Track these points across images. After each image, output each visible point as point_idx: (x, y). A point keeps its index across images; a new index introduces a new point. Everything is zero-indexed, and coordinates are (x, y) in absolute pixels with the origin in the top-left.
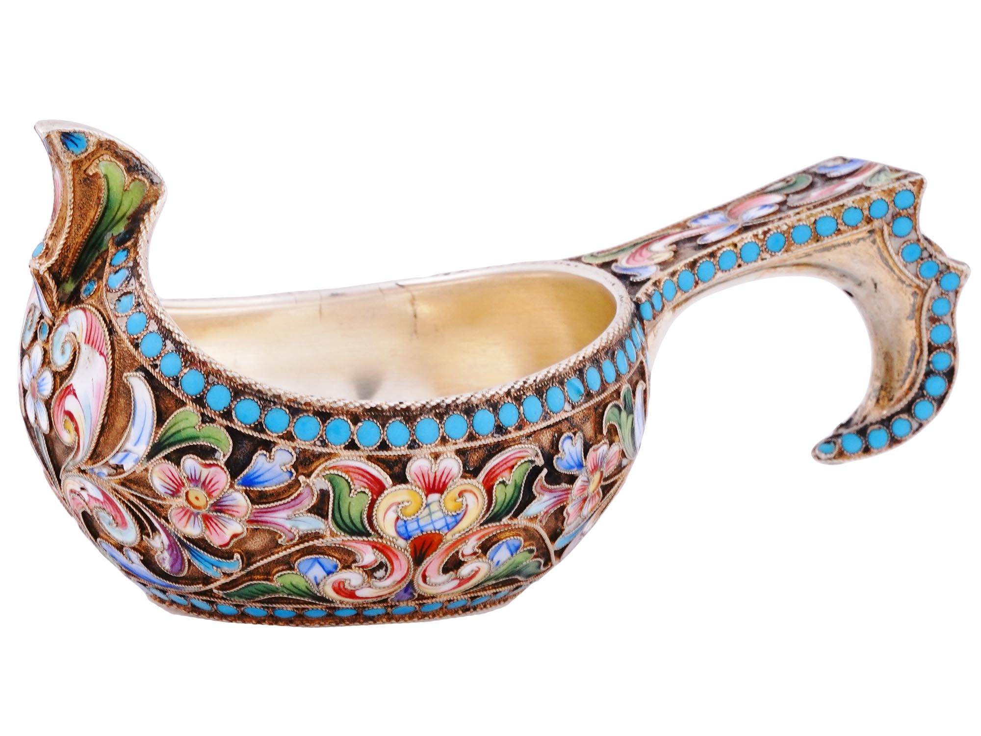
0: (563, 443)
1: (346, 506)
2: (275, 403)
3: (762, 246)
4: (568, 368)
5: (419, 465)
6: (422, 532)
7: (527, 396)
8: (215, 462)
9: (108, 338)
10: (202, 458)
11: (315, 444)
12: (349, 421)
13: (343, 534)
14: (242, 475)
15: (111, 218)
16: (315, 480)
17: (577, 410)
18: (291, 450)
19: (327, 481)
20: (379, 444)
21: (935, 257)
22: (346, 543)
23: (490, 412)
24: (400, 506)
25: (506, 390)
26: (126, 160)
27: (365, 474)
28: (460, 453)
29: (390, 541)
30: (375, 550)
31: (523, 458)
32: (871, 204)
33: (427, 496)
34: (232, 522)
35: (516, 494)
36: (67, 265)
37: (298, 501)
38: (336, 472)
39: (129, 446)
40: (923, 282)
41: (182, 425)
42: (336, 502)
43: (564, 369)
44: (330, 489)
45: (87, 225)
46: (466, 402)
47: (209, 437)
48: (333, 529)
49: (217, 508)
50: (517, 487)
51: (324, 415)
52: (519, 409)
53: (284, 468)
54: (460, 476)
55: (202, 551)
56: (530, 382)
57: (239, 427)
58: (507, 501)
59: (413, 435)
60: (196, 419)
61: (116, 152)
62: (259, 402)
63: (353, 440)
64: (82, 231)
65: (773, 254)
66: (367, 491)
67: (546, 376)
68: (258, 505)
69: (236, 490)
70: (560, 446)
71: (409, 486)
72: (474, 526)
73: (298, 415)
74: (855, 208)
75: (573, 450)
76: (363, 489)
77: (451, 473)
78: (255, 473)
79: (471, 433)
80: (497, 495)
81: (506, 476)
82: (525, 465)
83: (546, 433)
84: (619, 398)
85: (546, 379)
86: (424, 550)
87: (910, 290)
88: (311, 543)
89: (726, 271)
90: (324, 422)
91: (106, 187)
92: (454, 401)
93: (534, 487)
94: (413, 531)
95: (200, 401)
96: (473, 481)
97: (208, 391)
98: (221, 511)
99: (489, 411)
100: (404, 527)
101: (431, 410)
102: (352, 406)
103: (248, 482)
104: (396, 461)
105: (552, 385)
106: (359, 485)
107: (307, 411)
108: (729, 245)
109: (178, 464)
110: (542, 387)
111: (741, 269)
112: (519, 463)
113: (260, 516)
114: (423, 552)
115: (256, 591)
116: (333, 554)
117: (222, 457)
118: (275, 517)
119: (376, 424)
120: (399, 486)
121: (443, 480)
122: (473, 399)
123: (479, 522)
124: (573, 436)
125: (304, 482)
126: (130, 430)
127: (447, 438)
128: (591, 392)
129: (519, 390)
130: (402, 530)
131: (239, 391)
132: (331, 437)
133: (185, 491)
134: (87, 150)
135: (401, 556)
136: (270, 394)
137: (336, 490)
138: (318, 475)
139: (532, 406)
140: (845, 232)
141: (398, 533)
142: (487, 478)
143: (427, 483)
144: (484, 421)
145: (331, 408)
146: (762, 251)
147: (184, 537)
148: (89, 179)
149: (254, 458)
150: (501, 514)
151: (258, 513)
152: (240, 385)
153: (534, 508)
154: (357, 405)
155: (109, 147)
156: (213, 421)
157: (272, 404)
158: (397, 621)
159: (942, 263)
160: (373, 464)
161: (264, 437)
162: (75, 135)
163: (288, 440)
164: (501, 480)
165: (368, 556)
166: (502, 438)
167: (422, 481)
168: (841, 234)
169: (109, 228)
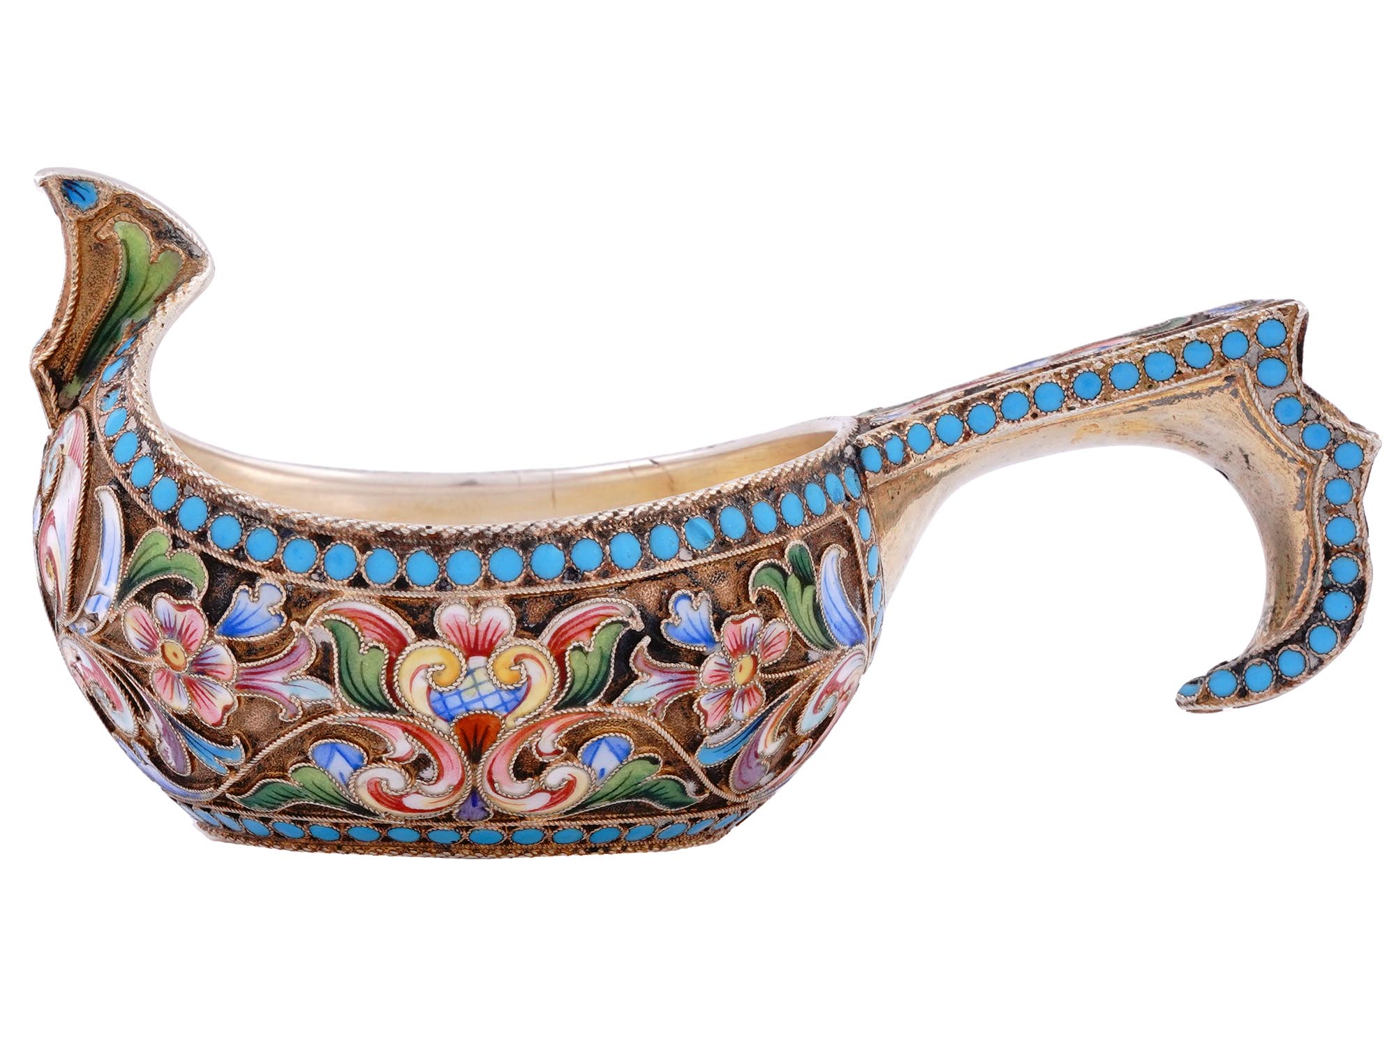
0: (676, 603)
1: (358, 666)
2: (261, 521)
3: (1067, 389)
4: (689, 502)
5: (451, 614)
6: (468, 711)
7: (618, 533)
8: (190, 602)
9: (88, 443)
10: (175, 598)
11: (310, 578)
12: (355, 548)
13: (358, 708)
14: (221, 620)
15: (133, 299)
16: (311, 628)
17: (700, 561)
18: (279, 585)
19: (327, 630)
20: (395, 580)
21: (1325, 419)
22: (365, 722)
23: (559, 548)
24: (429, 670)
25: (585, 520)
26: (155, 223)
27: (378, 622)
28: (513, 601)
29: (425, 722)
30: (406, 734)
31: (610, 616)
32: (1224, 337)
33: (467, 659)
34: (218, 688)
35: (604, 669)
36: (71, 359)
37: (293, 657)
38: (338, 617)
39: (100, 586)
40: (1310, 454)
41: (153, 552)
42: (343, 660)
43: (682, 503)
44: (332, 641)
45: (99, 306)
46: (523, 532)
47: (182, 568)
48: (344, 699)
49: (199, 667)
50: (605, 659)
51: (323, 539)
52: (603, 549)
53: (271, 609)
54: (512, 632)
55: (196, 734)
56: (625, 513)
57: (215, 552)
58: (591, 676)
59: (444, 571)
60: (166, 544)
61: (140, 212)
62: (240, 519)
63: (360, 575)
64: (92, 315)
65: (1084, 401)
66: (382, 646)
67: (651, 508)
68: (245, 662)
69: (217, 642)
70: (670, 607)
71: (439, 643)
72: (545, 709)
73: (289, 538)
74: (1202, 342)
75: (694, 616)
76: (376, 644)
77: (501, 629)
78: (238, 617)
79: (528, 575)
80: (575, 667)
81: (583, 640)
82: (614, 628)
83: (650, 587)
84: (783, 556)
85: (651, 512)
86: (479, 738)
87: (1295, 467)
88: (320, 720)
89: (1013, 421)
90: (322, 548)
91: (125, 257)
92: (504, 530)
93: (631, 660)
94: (455, 709)
95: (171, 518)
96: (534, 643)
97: (182, 504)
98: (203, 673)
99: (557, 546)
100: (441, 702)
101: (471, 539)
102: (358, 528)
103: (230, 630)
104: (421, 606)
105: (661, 522)
106: (370, 639)
107: (300, 533)
108: (1017, 386)
109: (149, 606)
110: (644, 524)
111: (1038, 421)
112: (603, 624)
113: (251, 680)
114: (478, 743)
115: (275, 796)
116: (355, 739)
117: (196, 596)
118: (269, 681)
119: (393, 553)
120: (425, 642)
121: (489, 637)
122: (533, 528)
123: (551, 704)
124: (693, 596)
125: (299, 631)
126: (99, 562)
127: (492, 578)
128: (727, 539)
129: (606, 523)
130: (439, 706)
131: (217, 505)
132: (332, 568)
133: (160, 645)
134: (97, 206)
135: (446, 747)
136: (255, 509)
137: (341, 643)
138: (315, 621)
139: (625, 547)
140: (1189, 376)
141: (434, 710)
142: (555, 639)
143: (466, 640)
144: (549, 560)
145: (333, 530)
146: (1067, 396)
147: (173, 713)
148: (102, 246)
149: (235, 595)
150: (584, 695)
151: (247, 674)
152: (219, 496)
153: (639, 692)
154: (367, 526)
155: (128, 204)
156: (187, 545)
157: (258, 522)
158: (486, 855)
159: (1335, 429)
160: (388, 609)
161: (245, 566)
162: (81, 184)
163: (276, 572)
164: (576, 644)
165: (402, 745)
166: (575, 586)
167: (459, 636)
168: (1184, 379)
169: (129, 313)
